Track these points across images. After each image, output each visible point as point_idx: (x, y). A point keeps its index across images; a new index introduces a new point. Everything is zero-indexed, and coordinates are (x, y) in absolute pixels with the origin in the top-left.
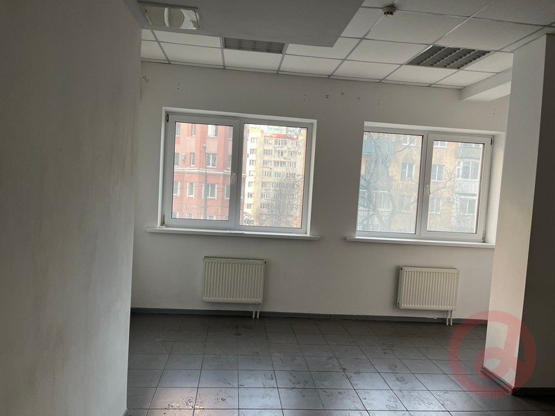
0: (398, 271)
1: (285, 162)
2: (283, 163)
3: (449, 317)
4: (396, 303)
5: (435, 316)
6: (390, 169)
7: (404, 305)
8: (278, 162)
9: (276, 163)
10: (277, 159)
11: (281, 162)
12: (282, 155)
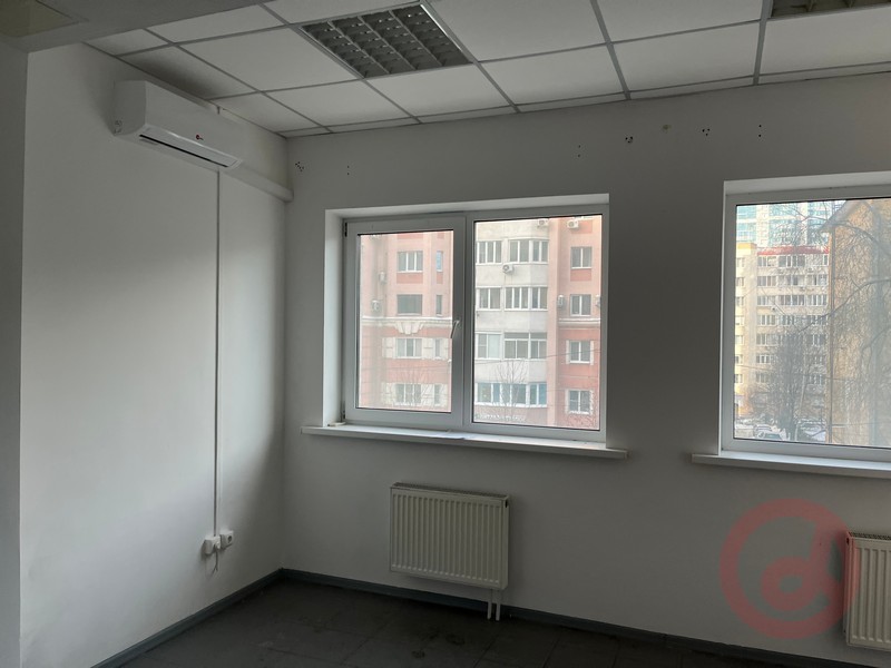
1: (802, 297)
2: (798, 299)
7: (856, 637)
8: (788, 297)
9: (785, 300)
10: (785, 292)
11: (795, 298)
12: (796, 283)
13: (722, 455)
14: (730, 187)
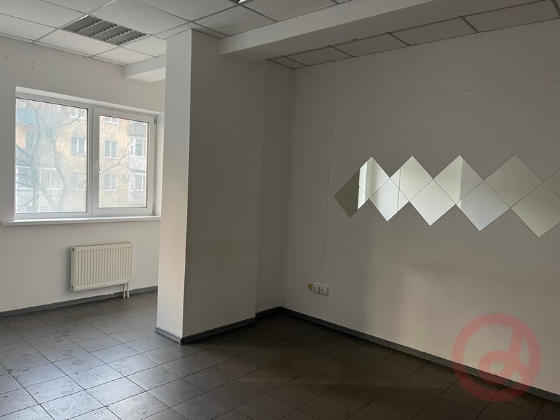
0: (70, 253)
3: (125, 290)
4: (69, 287)
5: (112, 292)
6: (57, 143)
7: (77, 288)
13: (15, 221)
14: (18, 89)
